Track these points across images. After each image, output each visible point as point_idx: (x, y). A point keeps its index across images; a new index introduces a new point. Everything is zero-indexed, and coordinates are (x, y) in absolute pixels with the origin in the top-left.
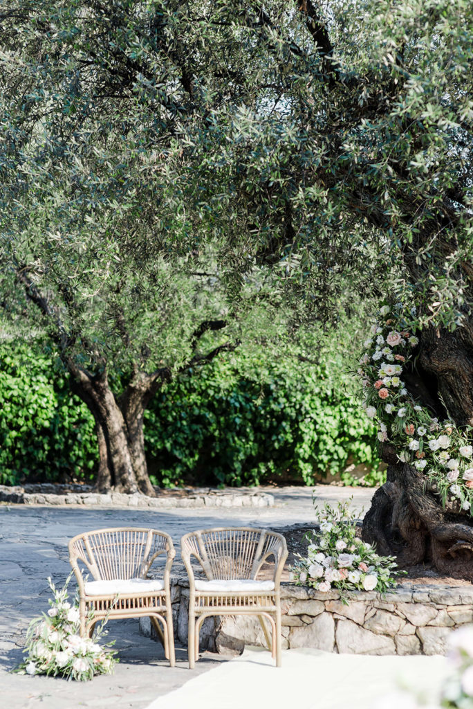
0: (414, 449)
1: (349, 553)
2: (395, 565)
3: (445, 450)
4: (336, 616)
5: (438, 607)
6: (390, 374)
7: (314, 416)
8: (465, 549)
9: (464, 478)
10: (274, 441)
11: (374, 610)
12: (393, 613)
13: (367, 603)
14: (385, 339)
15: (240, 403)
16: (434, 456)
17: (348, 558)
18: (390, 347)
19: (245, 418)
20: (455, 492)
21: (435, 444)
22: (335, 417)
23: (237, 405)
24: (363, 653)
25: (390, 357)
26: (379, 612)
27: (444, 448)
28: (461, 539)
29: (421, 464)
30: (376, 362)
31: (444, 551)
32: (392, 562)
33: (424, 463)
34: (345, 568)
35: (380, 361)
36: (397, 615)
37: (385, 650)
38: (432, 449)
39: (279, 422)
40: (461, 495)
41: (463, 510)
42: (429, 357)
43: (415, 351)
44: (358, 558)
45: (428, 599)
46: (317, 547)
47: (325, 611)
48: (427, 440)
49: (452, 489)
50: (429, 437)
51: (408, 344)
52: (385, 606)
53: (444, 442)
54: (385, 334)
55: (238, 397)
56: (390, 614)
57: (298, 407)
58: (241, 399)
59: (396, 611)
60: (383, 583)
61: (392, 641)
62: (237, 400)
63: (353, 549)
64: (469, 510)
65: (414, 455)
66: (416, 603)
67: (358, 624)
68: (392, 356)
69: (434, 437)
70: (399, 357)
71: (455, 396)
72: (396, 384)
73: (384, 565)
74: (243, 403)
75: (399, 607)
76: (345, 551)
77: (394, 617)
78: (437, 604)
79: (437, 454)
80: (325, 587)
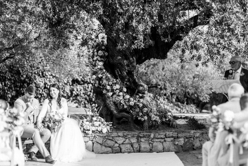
0: (108, 89)
1: (97, 121)
2: (111, 125)
3: (118, 89)
4: (93, 142)
5: (126, 138)
6: (100, 64)
7: (35, 81)
8: (125, 121)
9: (125, 98)
10: (22, 90)
11: (106, 139)
12: (112, 140)
13: (103, 137)
14: (97, 53)
15: (10, 77)
16: (115, 91)
17: (97, 123)
18: (99, 56)
19: (11, 82)
20: (122, 103)
21: (115, 87)
22: (42, 82)
23: (9, 78)
24: (102, 153)
25: (99, 59)
26: (107, 140)
27: (118, 88)
28: (124, 118)
29: (110, 94)
30: (95, 61)
31: (118, 122)
32: (111, 124)
33: (111, 93)
34: (96, 126)
35: (96, 60)
36: (113, 141)
37: (109, 152)
38: (114, 89)
39: (23, 84)
40: (124, 103)
41: (125, 108)
42: (113, 59)
43: (107, 57)
44: (100, 123)
45: (122, 135)
46: (86, 120)
47: (90, 140)
48: (112, 86)
49: (121, 101)
50: (113, 85)
51: (105, 55)
52: (109, 138)
53: (118, 86)
54: (97, 52)
55: (9, 75)
56: (110, 141)
57: (30, 78)
58: (10, 75)
59: (113, 140)
60: (108, 131)
61: (111, 149)
62: (8, 76)
63: (98, 120)
64: (126, 108)
65: (108, 91)
66: (119, 137)
67: (100, 144)
68: (100, 59)
69: (115, 85)
70: (102, 59)
71: (121, 72)
72: (102, 68)
73: (108, 125)
74: (11, 77)
75: (114, 138)
76: (96, 121)
77: (112, 141)
78: (126, 137)
79: (116, 91)
80: (90, 132)
